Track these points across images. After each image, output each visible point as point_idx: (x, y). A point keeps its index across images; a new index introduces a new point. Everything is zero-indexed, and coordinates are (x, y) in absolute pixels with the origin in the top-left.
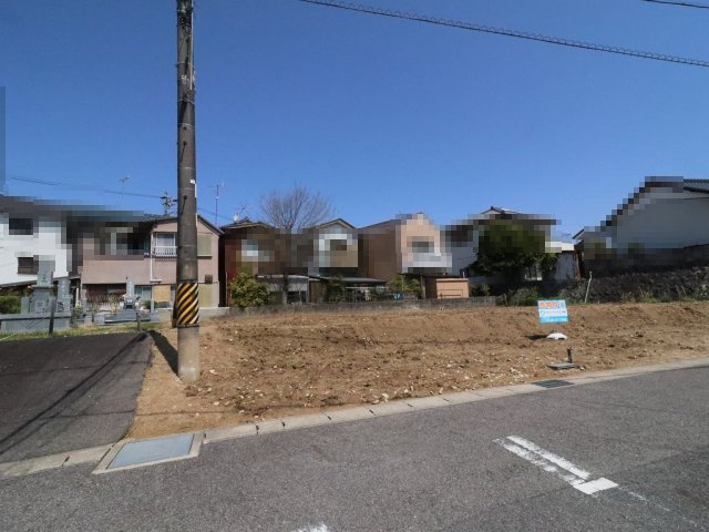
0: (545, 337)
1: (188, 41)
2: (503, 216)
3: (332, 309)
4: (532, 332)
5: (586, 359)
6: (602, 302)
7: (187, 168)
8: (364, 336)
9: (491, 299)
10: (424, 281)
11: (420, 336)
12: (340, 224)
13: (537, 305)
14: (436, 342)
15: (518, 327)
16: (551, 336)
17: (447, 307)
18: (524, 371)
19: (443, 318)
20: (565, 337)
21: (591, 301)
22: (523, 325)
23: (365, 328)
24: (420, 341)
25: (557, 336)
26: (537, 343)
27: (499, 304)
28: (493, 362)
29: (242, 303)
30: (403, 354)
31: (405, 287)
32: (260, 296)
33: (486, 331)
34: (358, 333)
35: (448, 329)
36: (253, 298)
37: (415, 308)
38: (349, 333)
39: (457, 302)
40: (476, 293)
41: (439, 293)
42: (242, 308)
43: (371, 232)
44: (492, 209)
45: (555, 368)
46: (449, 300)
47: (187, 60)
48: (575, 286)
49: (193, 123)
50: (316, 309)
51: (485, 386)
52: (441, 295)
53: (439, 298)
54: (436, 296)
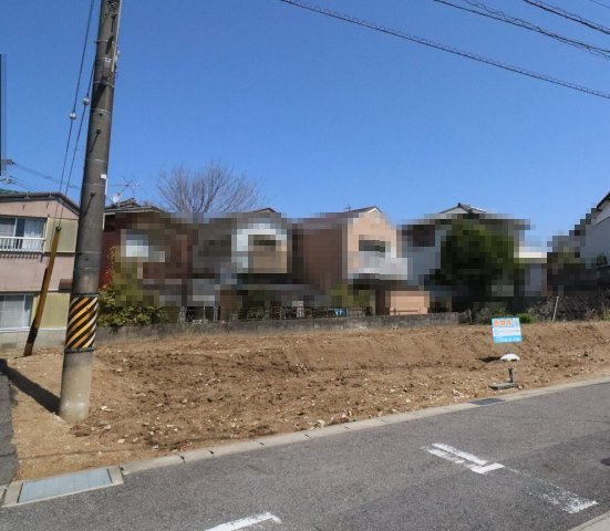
0: (499, 358)
1: (114, 17)
2: (471, 215)
3: (251, 329)
4: (487, 354)
5: (527, 379)
6: (569, 320)
7: (97, 161)
8: (296, 362)
9: (454, 316)
10: (375, 290)
11: (364, 361)
12: (268, 215)
13: (490, 323)
14: (382, 368)
15: (473, 349)
16: (504, 357)
17: (400, 325)
18: (466, 392)
19: (392, 339)
20: (518, 358)
21: (559, 318)
22: (478, 346)
23: (298, 352)
24: (364, 367)
25: (510, 357)
26: (490, 365)
27: (463, 322)
28: (438, 385)
29: (117, 321)
30: (342, 381)
31: (349, 299)
32: (145, 311)
33: (438, 353)
35: (396, 352)
36: (134, 313)
37: (361, 327)
38: (278, 359)
39: (413, 319)
40: (437, 308)
41: (392, 309)
42: (115, 327)
43: (306, 227)
44: (460, 206)
45: (495, 389)
46: (403, 317)
47: (112, 39)
48: (544, 301)
49: (111, 109)
50: (227, 328)
51: (424, 407)
52: (395, 311)
53: (392, 314)
54: (388, 312)
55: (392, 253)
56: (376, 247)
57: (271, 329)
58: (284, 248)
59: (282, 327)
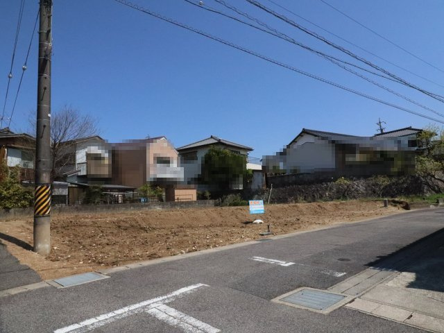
0: (252, 222)
1: (49, 17)
3: (92, 210)
4: (245, 220)
7: (45, 106)
8: (144, 225)
9: (211, 202)
10: (165, 188)
12: (97, 140)
14: (191, 227)
15: (237, 217)
16: (255, 222)
17: (181, 207)
20: (262, 222)
21: (272, 202)
22: (239, 216)
23: (144, 219)
25: (258, 221)
26: (248, 225)
27: (216, 205)
28: (231, 234)
31: (150, 192)
32: (25, 199)
33: (219, 220)
34: (140, 223)
36: (19, 200)
37: (158, 208)
38: (134, 223)
39: (188, 204)
40: (202, 197)
41: (176, 198)
42: (7, 209)
43: (120, 148)
46: (183, 203)
49: (50, 75)
50: (78, 209)
51: (232, 244)
52: (178, 199)
53: (176, 201)
54: (174, 199)
55: (174, 165)
56: (164, 161)
57: (104, 210)
58: (106, 162)
59: (111, 209)
